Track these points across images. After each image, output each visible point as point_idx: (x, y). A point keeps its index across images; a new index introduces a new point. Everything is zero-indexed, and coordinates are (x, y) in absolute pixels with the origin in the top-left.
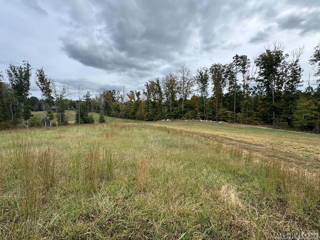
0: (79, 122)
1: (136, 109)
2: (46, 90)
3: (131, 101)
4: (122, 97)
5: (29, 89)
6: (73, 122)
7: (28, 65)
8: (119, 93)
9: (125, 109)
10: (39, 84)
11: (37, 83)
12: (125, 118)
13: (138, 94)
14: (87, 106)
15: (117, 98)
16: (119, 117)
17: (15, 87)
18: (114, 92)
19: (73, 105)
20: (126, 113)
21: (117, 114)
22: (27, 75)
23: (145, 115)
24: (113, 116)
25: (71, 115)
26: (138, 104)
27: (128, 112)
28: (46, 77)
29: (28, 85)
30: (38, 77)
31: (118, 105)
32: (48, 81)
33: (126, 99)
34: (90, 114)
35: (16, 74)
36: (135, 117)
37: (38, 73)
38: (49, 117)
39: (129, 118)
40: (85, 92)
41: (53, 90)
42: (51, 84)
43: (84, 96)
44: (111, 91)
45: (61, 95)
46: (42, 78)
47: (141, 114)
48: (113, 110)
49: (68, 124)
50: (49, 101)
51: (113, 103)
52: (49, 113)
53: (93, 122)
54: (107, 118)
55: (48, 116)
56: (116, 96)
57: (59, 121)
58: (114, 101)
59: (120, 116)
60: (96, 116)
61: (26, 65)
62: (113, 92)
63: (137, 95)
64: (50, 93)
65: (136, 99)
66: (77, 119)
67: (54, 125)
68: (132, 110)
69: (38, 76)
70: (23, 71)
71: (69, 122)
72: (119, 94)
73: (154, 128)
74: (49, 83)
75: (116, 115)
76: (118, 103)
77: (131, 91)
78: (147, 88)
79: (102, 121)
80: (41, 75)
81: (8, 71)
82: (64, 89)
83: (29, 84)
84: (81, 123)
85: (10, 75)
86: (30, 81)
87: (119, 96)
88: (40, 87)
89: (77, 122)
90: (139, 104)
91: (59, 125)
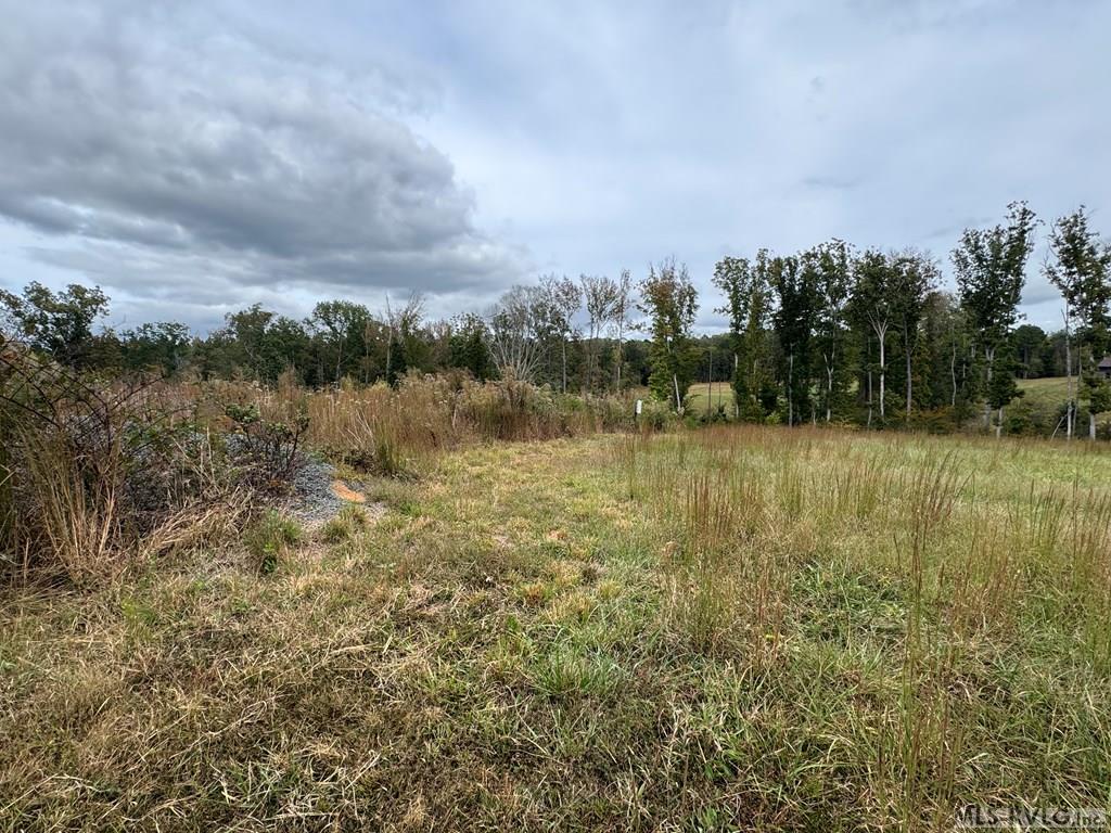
2: (1089, 293)
5: (1017, 300)
7: (1025, 212)
10: (1059, 275)
11: (1051, 272)
17: (971, 300)
22: (1019, 247)
28: (1092, 241)
29: (1018, 285)
30: (1058, 249)
32: (1099, 255)
35: (980, 259)
37: (1059, 234)
38: (1089, 402)
50: (1095, 338)
52: (1091, 383)
55: (1084, 399)
61: (1019, 217)
64: (1103, 301)
69: (1058, 243)
70: (1004, 240)
74: (1105, 260)
80: (1071, 239)
81: (958, 254)
83: (1019, 280)
85: (962, 262)
86: (1025, 270)
88: (1061, 287)
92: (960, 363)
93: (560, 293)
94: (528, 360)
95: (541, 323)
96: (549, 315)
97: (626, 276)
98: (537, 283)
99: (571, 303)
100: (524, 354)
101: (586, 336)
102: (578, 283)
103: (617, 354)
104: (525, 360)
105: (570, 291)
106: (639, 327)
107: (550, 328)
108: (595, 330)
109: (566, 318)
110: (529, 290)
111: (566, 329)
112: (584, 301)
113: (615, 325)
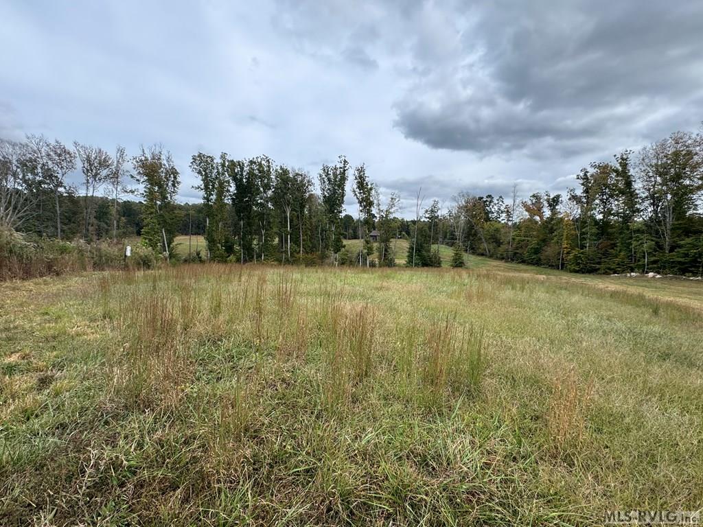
0: (412, 263)
1: (544, 241)
2: (366, 203)
3: (531, 220)
4: (508, 211)
5: (343, 202)
6: (401, 261)
7: (345, 161)
8: (503, 202)
9: (513, 239)
10: (357, 193)
11: (354, 191)
12: (513, 260)
13: (554, 202)
14: (430, 231)
15: (495, 214)
16: (497, 258)
17: (326, 200)
18: (489, 199)
19: (405, 229)
20: (517, 249)
21: (492, 251)
22: (343, 179)
23: (571, 256)
24: (482, 255)
25: (401, 246)
26: (552, 228)
27: (521, 247)
28: (367, 179)
29: (343, 196)
30: (356, 181)
31: (497, 230)
32: (369, 186)
33: (520, 215)
34: (434, 247)
35: (329, 180)
36: (540, 259)
37: (356, 174)
38: (366, 251)
39: (523, 262)
40: (428, 204)
41: (375, 202)
42: (373, 192)
43: (427, 211)
44: (482, 198)
45: (387, 211)
46: (362, 184)
47: (559, 253)
48: (484, 240)
49: (395, 265)
50: (369, 223)
51: (486, 225)
52: (367, 242)
53: (439, 264)
54: (468, 258)
55: (365, 249)
56: (493, 210)
57: (380, 259)
58: (488, 219)
59: (499, 255)
60: (446, 252)
61: (343, 163)
62: (487, 201)
63: (550, 205)
64: (370, 207)
65: (547, 213)
66: (410, 257)
67: (373, 265)
68: (534, 242)
69: (356, 179)
70: (338, 173)
71: (397, 261)
72: (501, 203)
73: (600, 294)
74: (371, 189)
75: (489, 251)
76: (497, 225)
77: (534, 196)
78: (583, 184)
79: (458, 263)
80: (360, 177)
81: (320, 176)
82: (392, 199)
83: (343, 193)
84: (417, 265)
85: (322, 181)
86: (346, 188)
87: (502, 208)
88: (358, 198)
89: (410, 263)
90: (555, 228)
91: (380, 266)
92: (322, 230)
93: (51, 153)
94: (15, 208)
95: (30, 176)
96: (40, 170)
97: (121, 152)
98: (25, 141)
99: (64, 164)
100: (10, 203)
101: (82, 193)
102: (71, 148)
103: (113, 211)
104: (11, 208)
105: (62, 154)
106: (134, 192)
107: (40, 183)
108: (91, 189)
109: (59, 176)
110: (14, 145)
111: (60, 184)
112: (79, 164)
113: (111, 187)
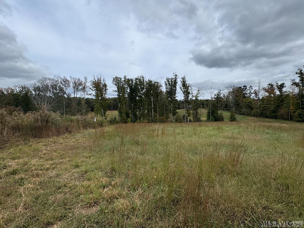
0: (210, 119)
1: (278, 106)
2: (187, 93)
3: (269, 97)
4: (256, 93)
5: (176, 94)
6: (204, 118)
7: (176, 75)
8: (252, 88)
9: (260, 106)
10: (182, 89)
11: (181, 88)
12: (261, 117)
13: (281, 87)
14: (218, 104)
15: (248, 95)
16: (251, 116)
17: (168, 92)
18: (244, 88)
19: (204, 104)
20: (263, 111)
21: (248, 112)
22: (175, 83)
23: (296, 114)
24: (243, 114)
25: (203, 112)
27: (265, 110)
28: (187, 82)
30: (181, 83)
31: (250, 102)
32: (188, 85)
33: (262, 94)
34: (220, 112)
35: (169, 84)
36: (277, 116)
37: (182, 80)
38: (187, 115)
39: (267, 117)
40: (216, 92)
41: (191, 92)
42: (189, 88)
43: (215, 95)
44: (241, 87)
45: (196, 96)
46: (184, 84)
47: (288, 112)
48: (243, 107)
49: (201, 121)
50: (187, 101)
51: (244, 100)
52: (188, 111)
53: (223, 119)
54: (238, 117)
55: (187, 114)
56: (247, 93)
57: (194, 118)
58: (244, 97)
59: (252, 114)
60: (226, 114)
61: (175, 76)
62: (243, 88)
63: (279, 88)
64: (188, 95)
65: (278, 93)
66: (208, 117)
67: (190, 121)
68: (272, 108)
69: (182, 82)
70: (173, 80)
71: (202, 119)
72: (251, 89)
74: (189, 86)
75: (246, 112)
76: (250, 100)
77: (269, 85)
78: (299, 77)
79: (233, 119)
80: (183, 81)
81: (165, 82)
82: (198, 90)
83: (176, 89)
84: (212, 120)
85: (166, 84)
86: (177, 87)
87: (252, 92)
88: (182, 91)
89: (209, 119)
90: (284, 99)
91: (194, 122)
92: (166, 106)
99: (67, 85)
103: (83, 102)
106: (91, 94)
111: (65, 93)
112: (72, 85)
113: (82, 93)
